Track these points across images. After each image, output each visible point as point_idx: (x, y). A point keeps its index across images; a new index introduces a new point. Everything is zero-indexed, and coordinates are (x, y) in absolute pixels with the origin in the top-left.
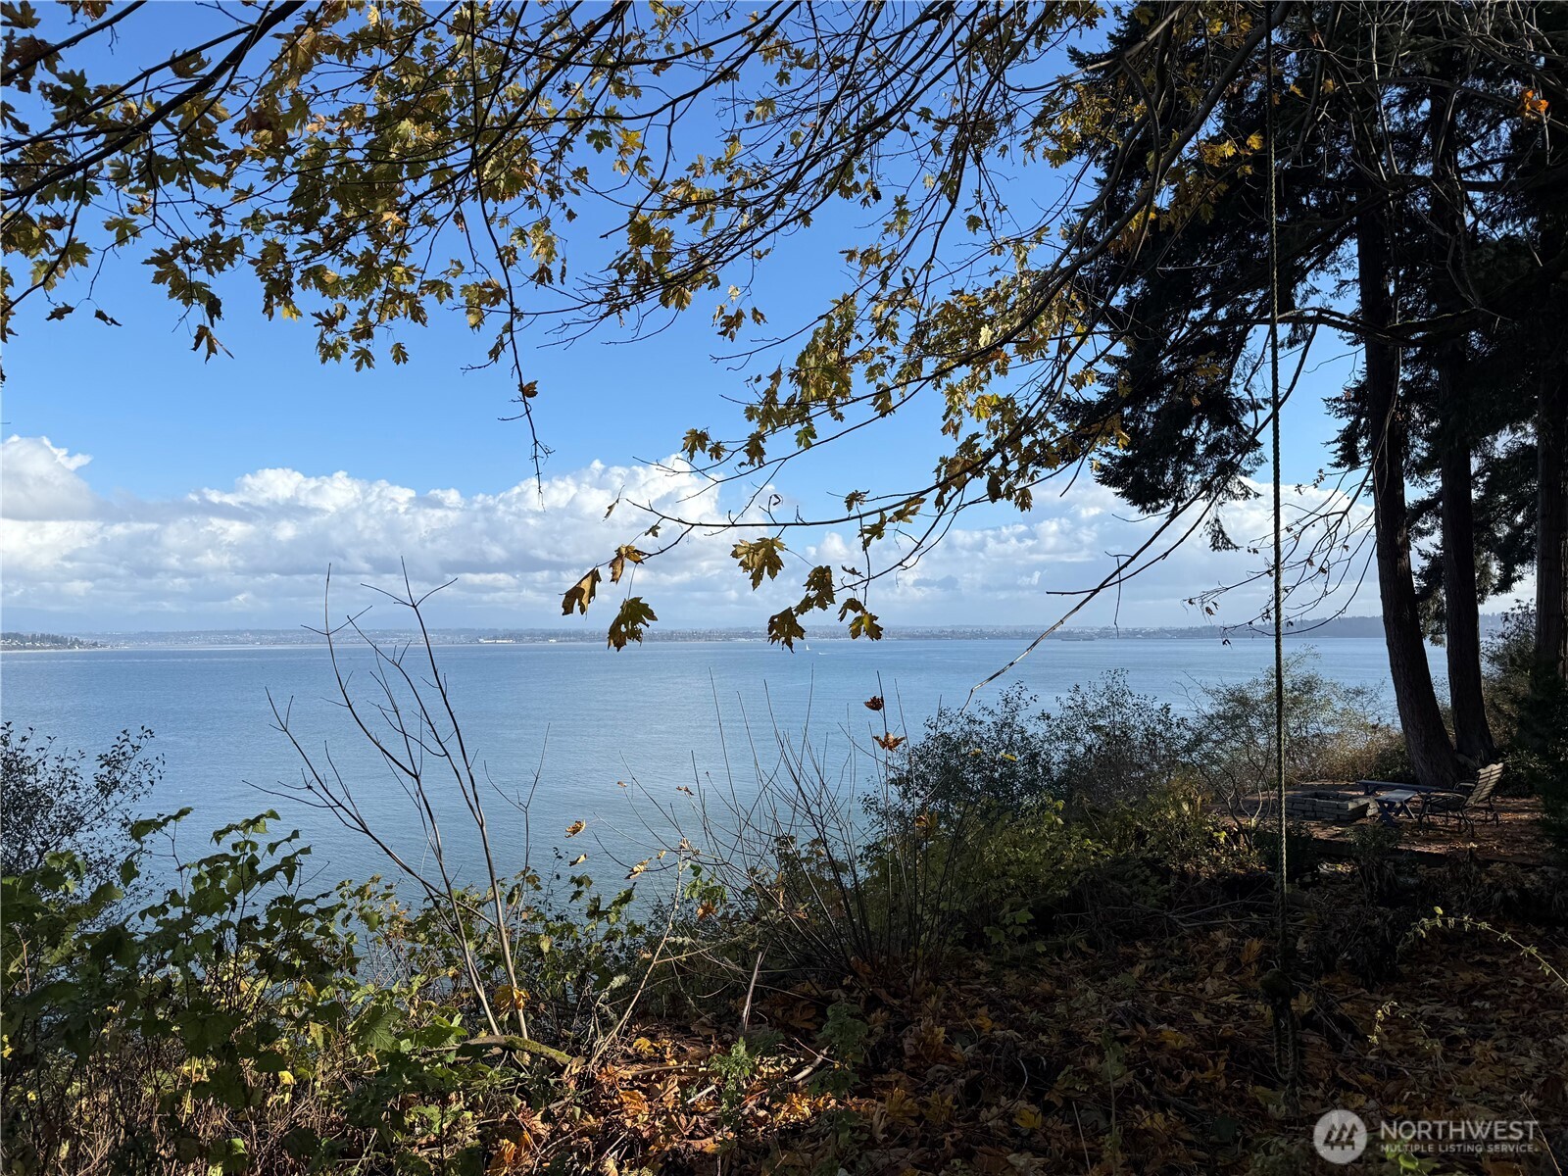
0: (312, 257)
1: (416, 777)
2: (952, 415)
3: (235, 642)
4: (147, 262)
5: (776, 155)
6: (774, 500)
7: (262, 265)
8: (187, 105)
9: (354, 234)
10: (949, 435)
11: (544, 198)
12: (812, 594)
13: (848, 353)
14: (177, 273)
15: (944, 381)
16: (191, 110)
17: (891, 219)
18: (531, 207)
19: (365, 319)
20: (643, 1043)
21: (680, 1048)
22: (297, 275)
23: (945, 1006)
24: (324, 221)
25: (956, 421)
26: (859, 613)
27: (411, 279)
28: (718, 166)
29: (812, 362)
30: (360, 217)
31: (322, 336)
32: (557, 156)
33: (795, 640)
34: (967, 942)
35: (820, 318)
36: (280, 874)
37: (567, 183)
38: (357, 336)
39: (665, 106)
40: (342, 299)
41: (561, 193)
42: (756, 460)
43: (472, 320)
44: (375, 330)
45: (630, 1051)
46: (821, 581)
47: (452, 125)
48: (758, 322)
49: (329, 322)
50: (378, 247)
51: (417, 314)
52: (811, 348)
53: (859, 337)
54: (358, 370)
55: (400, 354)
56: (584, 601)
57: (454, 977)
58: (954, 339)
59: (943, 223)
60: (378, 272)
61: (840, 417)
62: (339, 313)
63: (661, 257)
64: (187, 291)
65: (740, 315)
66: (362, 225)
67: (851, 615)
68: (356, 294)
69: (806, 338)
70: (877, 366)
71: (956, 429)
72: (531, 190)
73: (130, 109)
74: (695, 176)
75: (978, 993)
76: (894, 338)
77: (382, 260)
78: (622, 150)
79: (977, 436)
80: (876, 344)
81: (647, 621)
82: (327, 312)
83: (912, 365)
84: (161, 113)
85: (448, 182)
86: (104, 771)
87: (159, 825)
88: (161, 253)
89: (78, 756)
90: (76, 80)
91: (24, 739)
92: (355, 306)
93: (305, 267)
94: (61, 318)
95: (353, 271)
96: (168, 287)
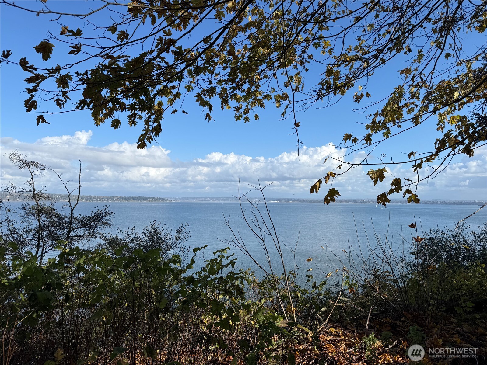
0: (233, 91)
1: (263, 240)
2: (441, 124)
3: (205, 200)
4: (195, 97)
5: (373, 42)
6: (383, 155)
7: (221, 95)
8: (207, 51)
9: (245, 83)
10: (440, 131)
11: (299, 65)
12: (394, 188)
13: (400, 105)
14: (202, 99)
15: (437, 112)
16: (208, 53)
17: (416, 58)
18: (295, 69)
19: (248, 108)
20: (332, 330)
21: (344, 333)
22: (230, 97)
23: (441, 332)
24: (237, 80)
25: (443, 126)
26: (411, 195)
27: (261, 95)
28: (356, 48)
29: (389, 108)
30: (247, 78)
31: (236, 114)
32: (303, 52)
33: (387, 204)
34: (446, 311)
35: (391, 94)
36: (230, 265)
37: (306, 60)
38: (245, 113)
39: (342, 31)
40: (241, 103)
41: (304, 63)
42: (368, 143)
43: (277, 105)
44: (250, 111)
45: (328, 331)
46: (397, 184)
47: (272, 47)
48: (368, 97)
49: (238, 109)
50: (251, 86)
51: (262, 105)
52: (387, 105)
53: (405, 99)
54: (245, 123)
55: (257, 117)
56: (317, 189)
57: (272, 301)
58: (441, 97)
59: (438, 57)
60: (251, 94)
61: (400, 126)
62: (240, 107)
63: (336, 79)
64: (204, 103)
65: (362, 95)
66: (247, 80)
67: (407, 196)
68: (245, 101)
69: (387, 101)
70: (411, 108)
71: (442, 129)
72: (294, 63)
73: (192, 55)
74: (348, 52)
75: (453, 329)
76: (418, 98)
77: (252, 90)
78: (324, 48)
79: (451, 130)
80: (411, 101)
81: (337, 196)
82: (237, 107)
83: (425, 107)
84: (200, 54)
85: (272, 64)
86: (177, 234)
87: (200, 249)
88: (198, 94)
89: (171, 230)
90: (180, 48)
91: (158, 225)
92: (245, 104)
93: (232, 94)
94: (174, 113)
95: (244, 94)
96: (199, 103)
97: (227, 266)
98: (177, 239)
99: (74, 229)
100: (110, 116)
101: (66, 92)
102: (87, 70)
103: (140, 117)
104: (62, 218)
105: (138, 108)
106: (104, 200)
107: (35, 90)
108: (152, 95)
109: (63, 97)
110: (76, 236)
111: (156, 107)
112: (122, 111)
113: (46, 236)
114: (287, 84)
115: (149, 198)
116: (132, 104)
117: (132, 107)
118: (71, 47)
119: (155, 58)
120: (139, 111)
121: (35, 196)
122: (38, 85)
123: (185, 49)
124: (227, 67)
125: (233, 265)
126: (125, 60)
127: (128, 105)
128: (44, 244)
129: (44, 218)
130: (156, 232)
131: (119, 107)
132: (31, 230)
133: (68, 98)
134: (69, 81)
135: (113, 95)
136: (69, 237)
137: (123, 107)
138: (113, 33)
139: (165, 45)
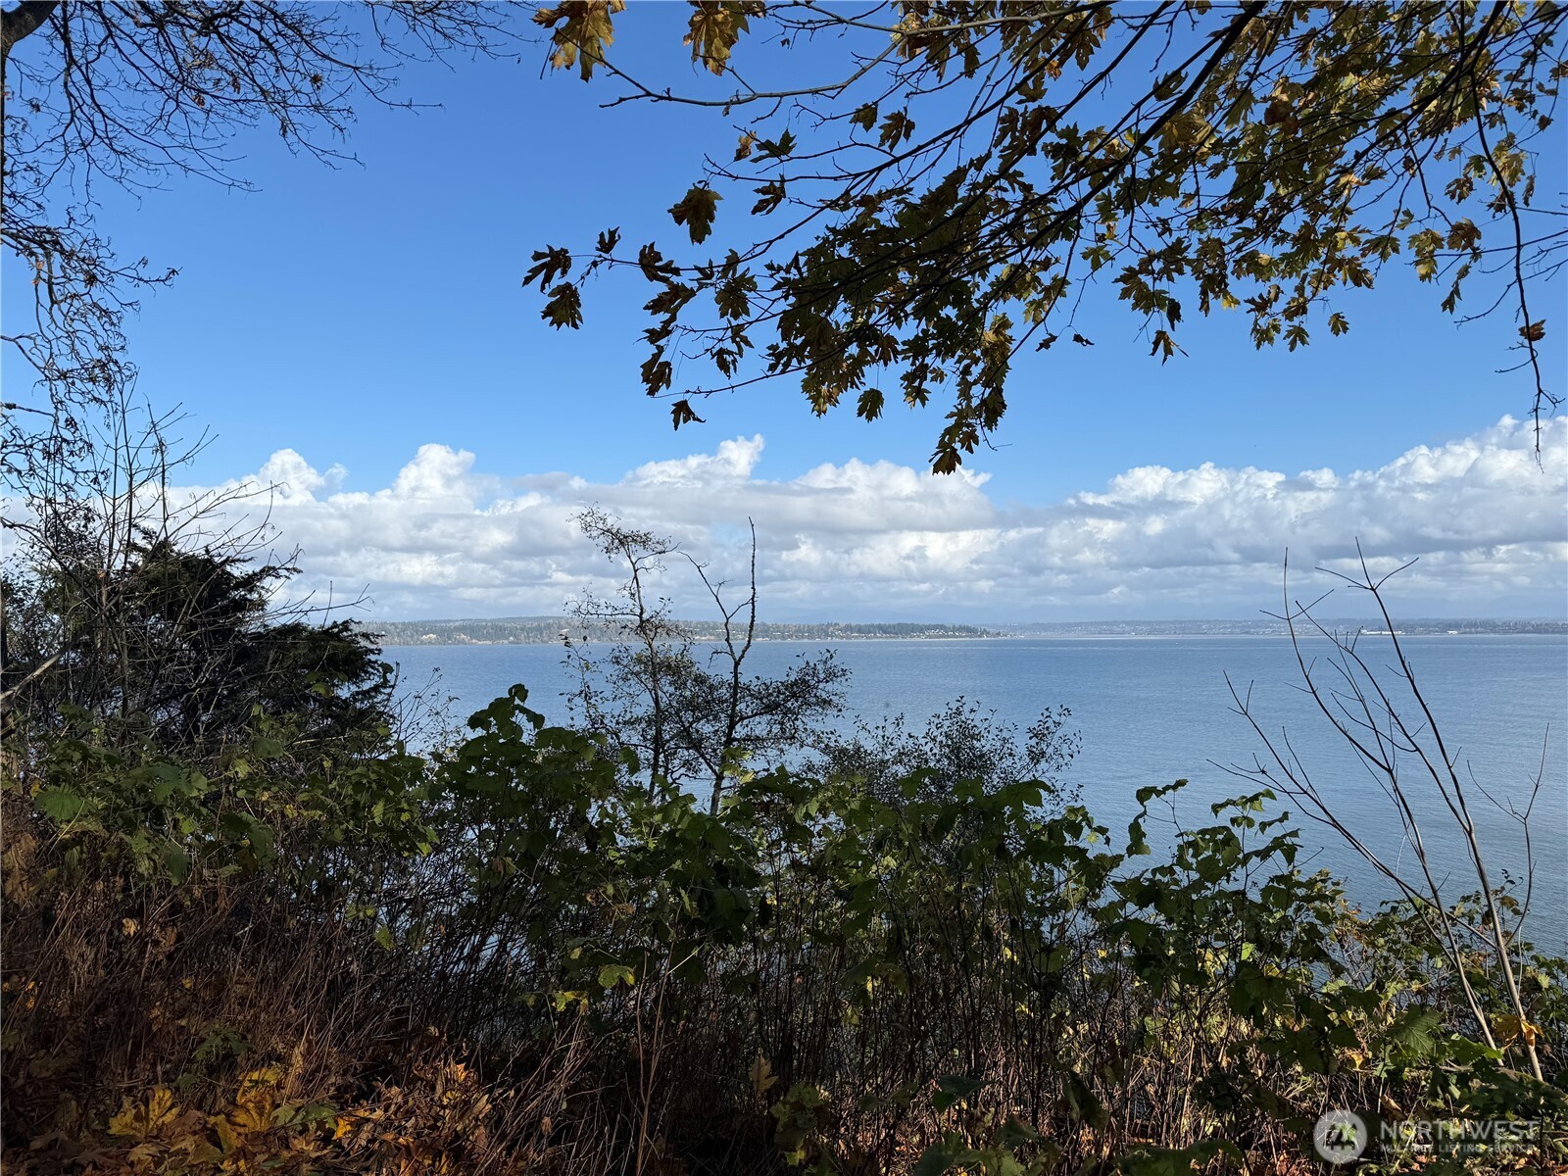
0: (1245, 244)
1: (1390, 771)
3: (1113, 632)
4: (1117, 281)
7: (1198, 266)
8: (1168, 124)
9: (1291, 210)
14: (1142, 285)
16: (1170, 128)
19: (1301, 295)
22: (1231, 266)
24: (1259, 204)
27: (1355, 242)
30: (1296, 192)
31: (1256, 323)
36: (1278, 853)
38: (1290, 314)
40: (1274, 281)
43: (1422, 270)
44: (1309, 306)
49: (1261, 305)
50: (1315, 217)
51: (1359, 278)
54: (1292, 349)
55: (1339, 325)
60: (1315, 245)
62: (1272, 295)
64: (1147, 301)
66: (1298, 199)
68: (1289, 273)
77: (1320, 230)
82: (1261, 296)
84: (1143, 139)
85: (1399, 127)
86: (1034, 741)
87: (1159, 793)
88: (1130, 269)
89: (1012, 728)
90: (1070, 133)
91: (972, 711)
92: (1289, 285)
93: (1238, 256)
94: (1047, 347)
95: (1287, 247)
96: (1132, 301)
97: (1264, 854)
98: (1036, 757)
99: (742, 719)
100: (853, 383)
101: (741, 327)
102: (797, 254)
103: (939, 376)
104: (711, 687)
105: (935, 347)
106: (803, 637)
107: (665, 331)
108: (978, 301)
109: (734, 341)
110: (748, 738)
111: (989, 336)
112: (886, 364)
113: (672, 738)
114: (1460, 187)
115: (929, 628)
116: (917, 336)
117: (917, 347)
118: (758, 191)
119: (990, 181)
120: (938, 355)
121: (644, 627)
122: (673, 318)
123: (1089, 133)
124: (1223, 166)
125: (1290, 853)
126: (899, 202)
127: (904, 343)
128: (667, 761)
129: (666, 686)
130: (968, 733)
131: (876, 351)
132: (639, 720)
133: (748, 343)
134: (750, 295)
135: (860, 319)
136: (730, 740)
137: (888, 350)
138: (867, 128)
139: (1023, 132)
